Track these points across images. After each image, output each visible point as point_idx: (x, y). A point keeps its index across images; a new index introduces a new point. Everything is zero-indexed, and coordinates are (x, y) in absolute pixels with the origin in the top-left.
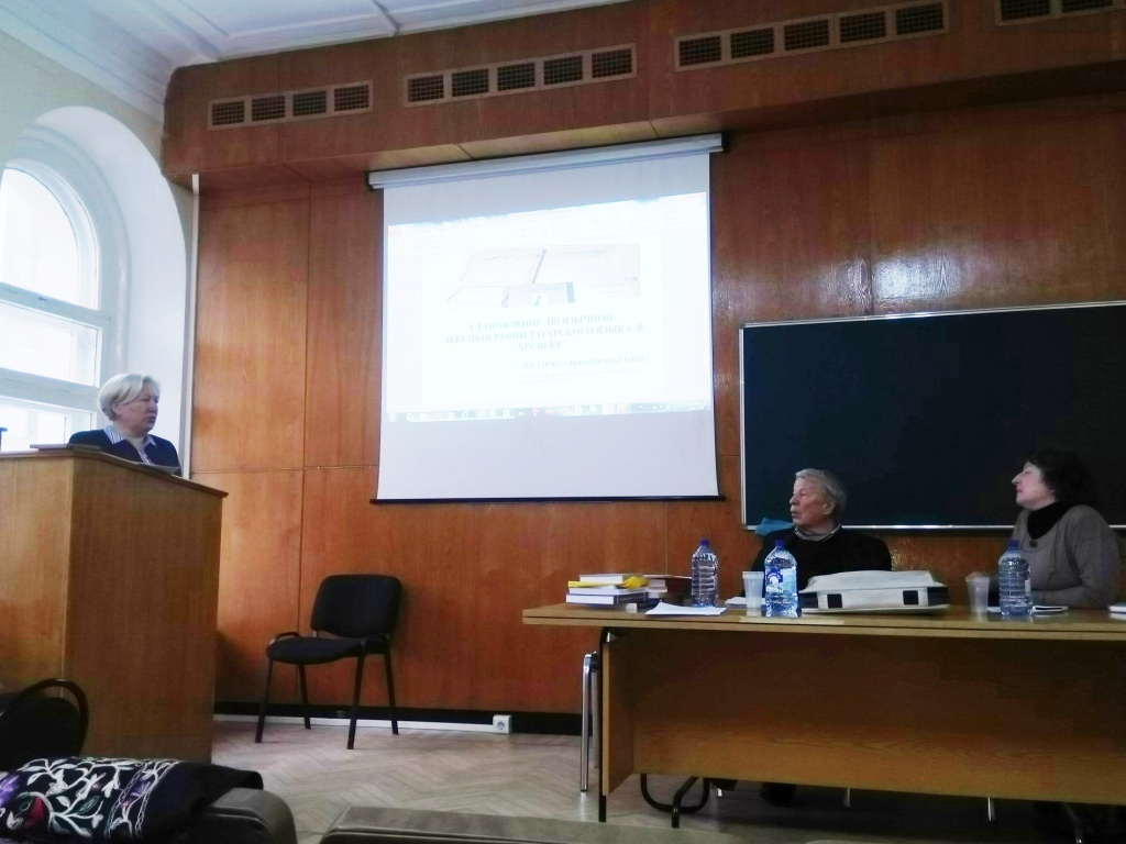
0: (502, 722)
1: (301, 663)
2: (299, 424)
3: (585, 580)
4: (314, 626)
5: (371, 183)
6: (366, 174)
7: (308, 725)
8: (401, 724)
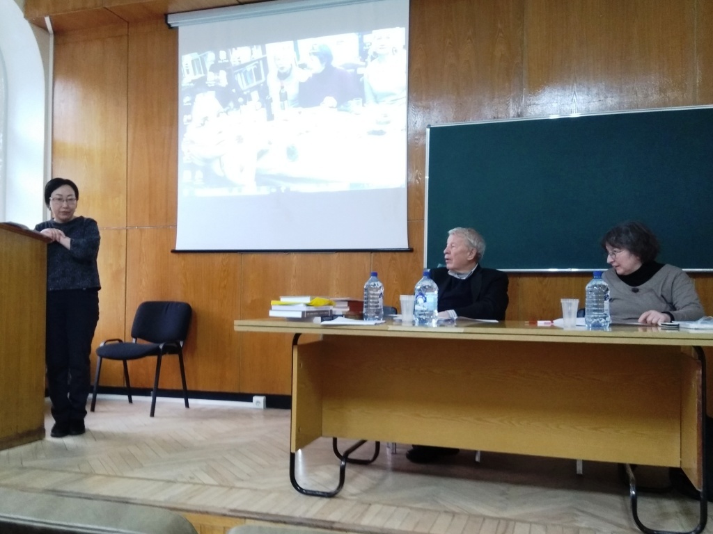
0: (259, 401)
1: (124, 360)
2: (123, 197)
3: (284, 300)
4: (134, 335)
5: (169, 23)
6: (166, 16)
7: (130, 401)
8: (191, 401)
